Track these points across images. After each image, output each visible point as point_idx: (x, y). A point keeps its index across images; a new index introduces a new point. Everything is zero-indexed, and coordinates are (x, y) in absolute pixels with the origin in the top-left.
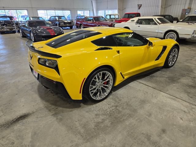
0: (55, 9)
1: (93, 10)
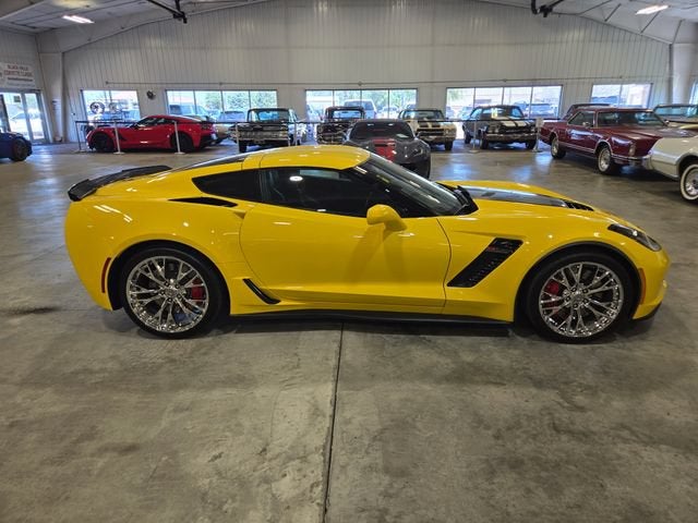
0: (503, 83)
1: (670, 82)
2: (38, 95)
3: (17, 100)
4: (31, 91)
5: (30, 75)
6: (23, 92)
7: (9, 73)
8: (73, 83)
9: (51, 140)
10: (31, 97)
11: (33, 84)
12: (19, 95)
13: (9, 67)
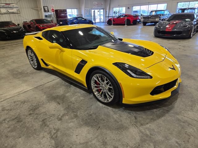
2: (104, 10)
3: (98, 11)
4: (102, 9)
5: (102, 5)
6: (100, 9)
7: (97, 4)
8: (111, 6)
9: (105, 22)
10: (102, 10)
11: (103, 7)
12: (99, 10)
13: (98, 3)
